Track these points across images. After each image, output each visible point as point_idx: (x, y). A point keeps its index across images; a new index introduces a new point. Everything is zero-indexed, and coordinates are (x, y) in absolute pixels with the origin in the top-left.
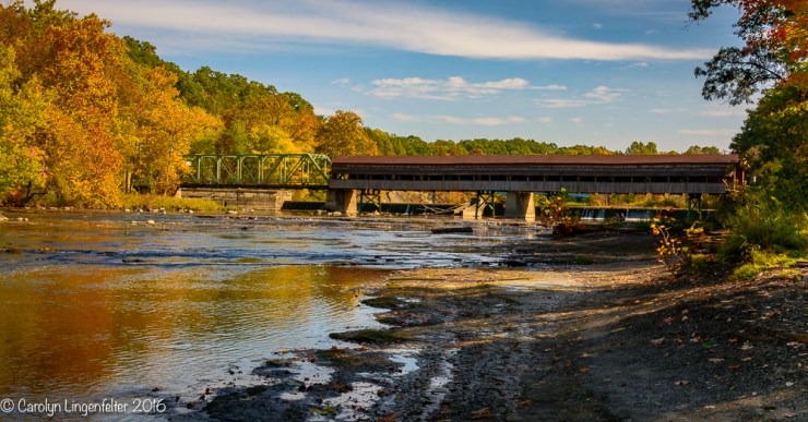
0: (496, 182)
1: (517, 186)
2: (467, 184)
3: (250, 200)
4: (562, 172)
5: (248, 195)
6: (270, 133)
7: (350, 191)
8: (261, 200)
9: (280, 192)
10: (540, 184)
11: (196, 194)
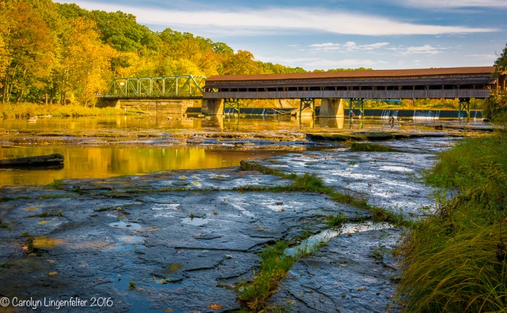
0: (313, 92)
1: (328, 94)
2: (293, 93)
3: (165, 106)
4: (361, 83)
5: (164, 104)
6: (183, 64)
7: (219, 100)
8: (172, 107)
9: (184, 101)
10: (345, 92)
11: (130, 103)
